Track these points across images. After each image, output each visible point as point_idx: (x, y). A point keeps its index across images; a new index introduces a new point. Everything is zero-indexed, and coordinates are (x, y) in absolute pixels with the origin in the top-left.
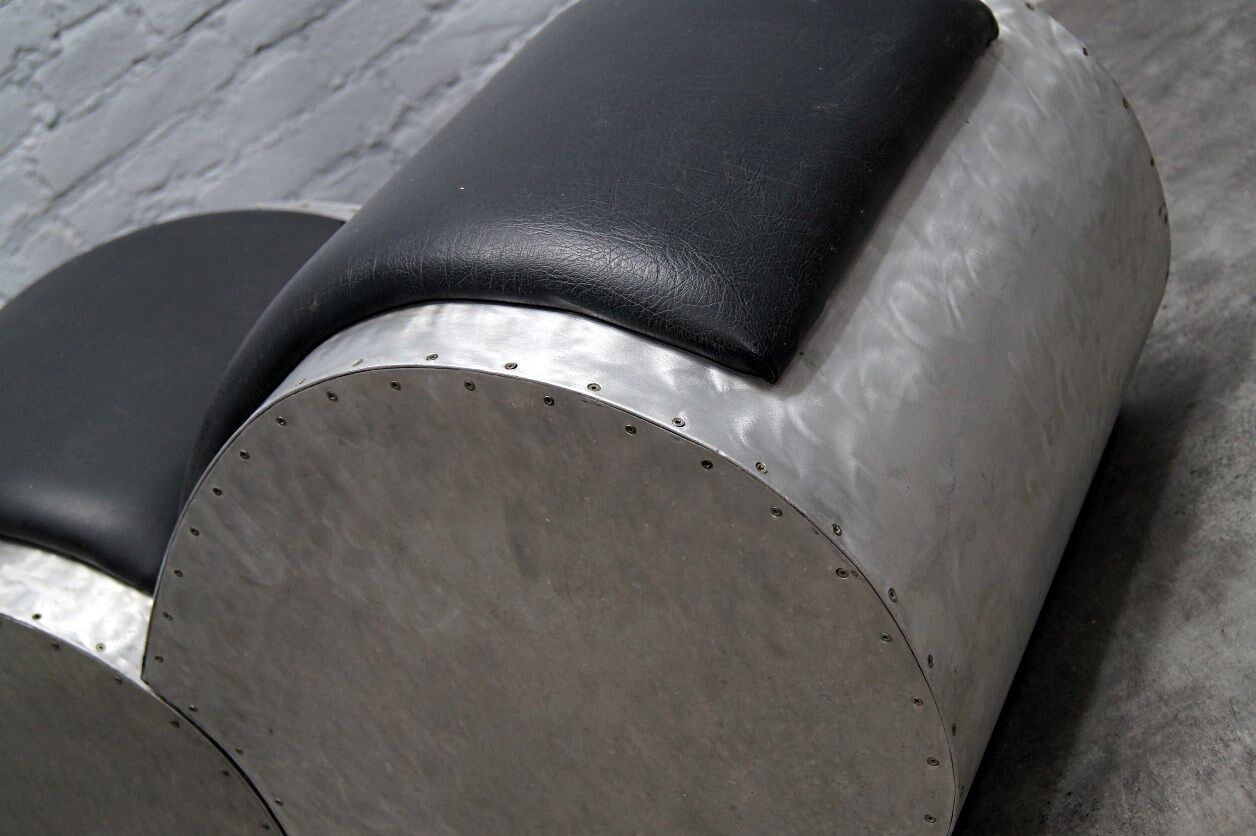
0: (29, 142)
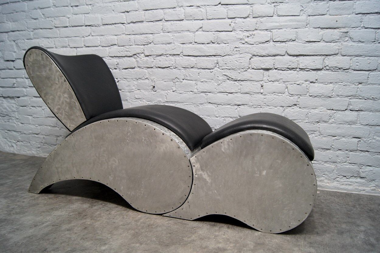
0: (169, 91)
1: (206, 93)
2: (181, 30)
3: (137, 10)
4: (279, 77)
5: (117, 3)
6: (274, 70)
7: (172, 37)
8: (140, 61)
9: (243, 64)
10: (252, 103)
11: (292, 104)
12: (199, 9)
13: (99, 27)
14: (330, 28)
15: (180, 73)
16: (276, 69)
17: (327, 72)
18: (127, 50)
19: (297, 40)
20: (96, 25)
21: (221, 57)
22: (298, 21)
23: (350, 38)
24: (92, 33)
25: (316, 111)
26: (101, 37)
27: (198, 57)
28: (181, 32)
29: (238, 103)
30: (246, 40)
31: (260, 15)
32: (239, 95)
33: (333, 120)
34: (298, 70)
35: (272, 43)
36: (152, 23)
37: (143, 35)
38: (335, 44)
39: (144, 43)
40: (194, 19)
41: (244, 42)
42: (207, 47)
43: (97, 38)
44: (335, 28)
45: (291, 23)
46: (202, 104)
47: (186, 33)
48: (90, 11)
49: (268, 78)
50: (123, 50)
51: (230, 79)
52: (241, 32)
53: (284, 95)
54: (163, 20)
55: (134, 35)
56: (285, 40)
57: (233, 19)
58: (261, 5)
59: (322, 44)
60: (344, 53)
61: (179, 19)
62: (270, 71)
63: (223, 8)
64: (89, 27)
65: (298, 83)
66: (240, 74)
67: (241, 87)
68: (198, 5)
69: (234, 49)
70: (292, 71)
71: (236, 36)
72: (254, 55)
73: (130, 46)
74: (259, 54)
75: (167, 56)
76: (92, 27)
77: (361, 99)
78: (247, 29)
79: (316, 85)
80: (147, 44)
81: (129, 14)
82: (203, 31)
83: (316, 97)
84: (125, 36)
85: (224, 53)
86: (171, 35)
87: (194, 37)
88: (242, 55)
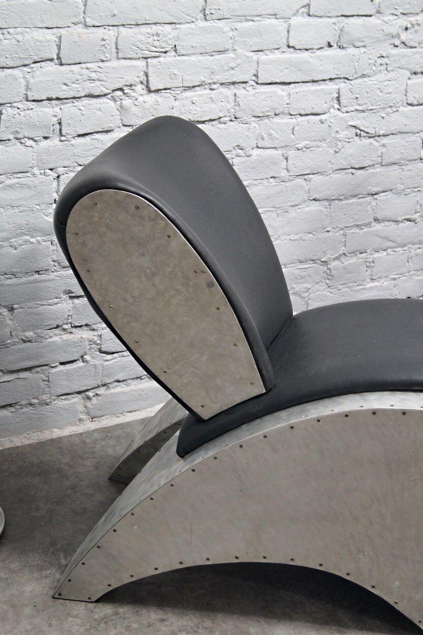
1: (306, 177)
2: (255, 13)
7: (230, 34)
8: (134, 109)
9: (393, 96)
10: (403, 184)
15: (248, 133)
18: (93, 75)
21: (346, 81)
27: (293, 85)
28: (257, 18)
29: (376, 190)
30: (404, 36)
32: (378, 169)
37: (144, 29)
39: (148, 54)
41: (397, 42)
42: (318, 58)
46: (297, 205)
50: (79, 77)
51: (363, 134)
52: (393, 18)
55: (115, 28)
66: (384, 121)
67: (384, 150)
69: (376, 62)
71: (384, 28)
73: (101, 64)
75: (214, 86)
78: (407, 8)
80: (158, 54)
82: (309, 15)
84: (86, 31)
85: (356, 73)
86: (228, 28)
87: (288, 32)
88: (391, 75)
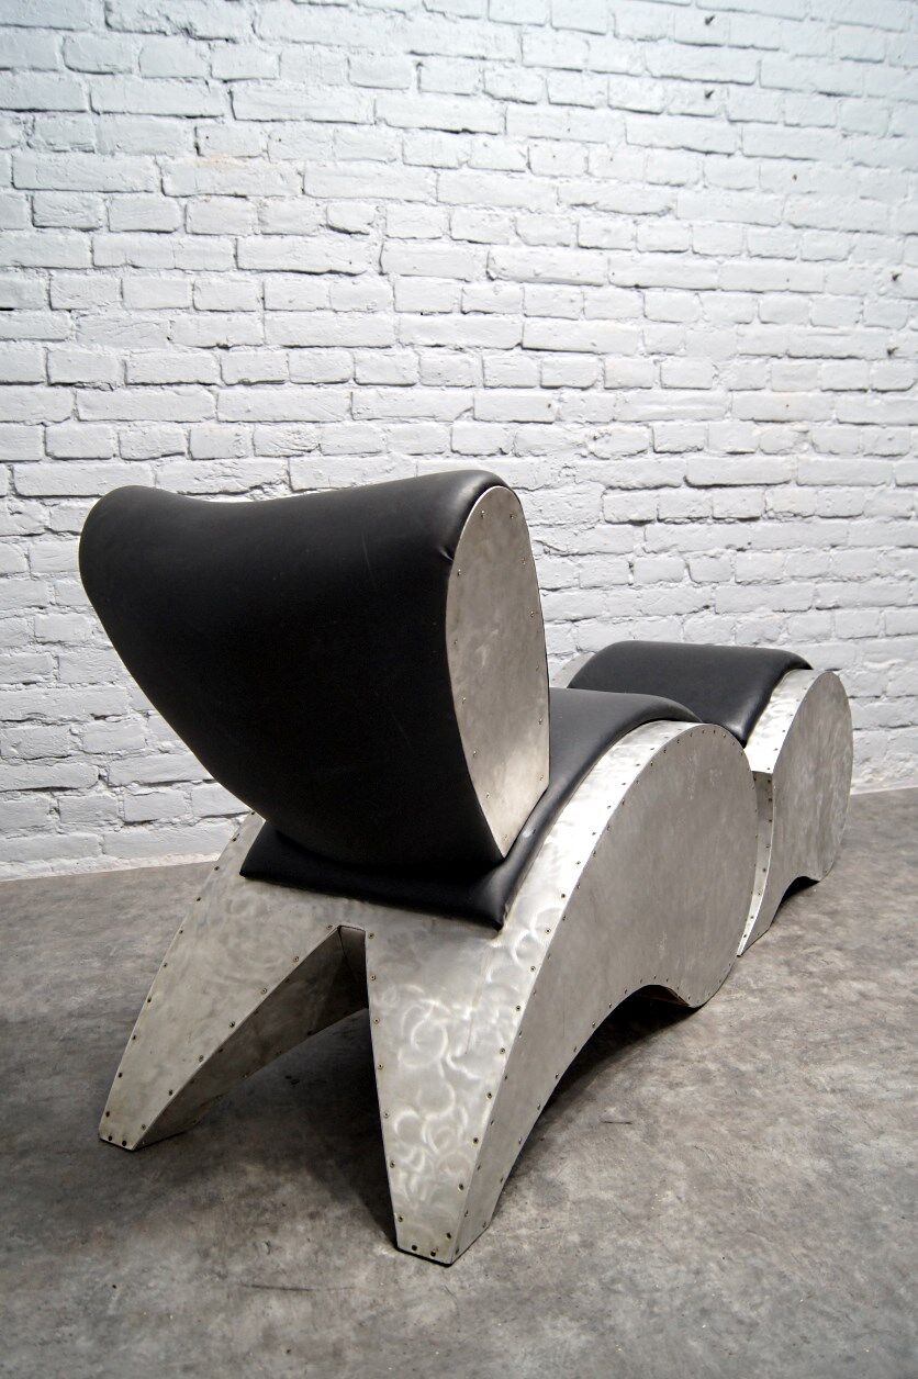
2: (410, 414)
3: (261, 345)
4: (669, 541)
5: (184, 316)
6: (658, 524)
7: (383, 435)
9: (585, 511)
10: (608, 611)
11: (700, 606)
12: (462, 356)
13: (110, 392)
14: (773, 421)
16: (660, 521)
17: (770, 524)
18: (228, 471)
19: (706, 449)
20: (99, 384)
22: (710, 403)
23: (813, 444)
24: (81, 410)
25: (752, 617)
26: (119, 428)
28: (411, 420)
29: (574, 615)
30: (592, 446)
31: (624, 383)
32: (576, 593)
33: (785, 635)
34: (709, 521)
35: (651, 456)
36: (314, 388)
37: (283, 426)
38: (784, 458)
39: (289, 452)
40: (448, 384)
41: (584, 452)
42: (489, 465)
43: (105, 431)
44: (783, 422)
45: (693, 407)
47: (425, 424)
48: (69, 332)
49: (644, 545)
50: (213, 472)
51: (552, 551)
52: (576, 426)
53: (681, 585)
54: (352, 381)
55: (252, 425)
56: (682, 449)
57: (555, 391)
58: (625, 359)
59: (759, 458)
60: (802, 480)
61: (405, 382)
62: (648, 526)
63: (529, 359)
64: (68, 390)
65: (711, 553)
66: (578, 539)
67: (581, 571)
68: (460, 344)
69: (560, 472)
70: (695, 526)
71: (566, 436)
72: (612, 488)
73: (237, 460)
74: (623, 485)
76: (79, 390)
77: (835, 581)
78: (593, 417)
79: (748, 555)
80: (298, 453)
81: (231, 353)
82: (475, 419)
83: (749, 583)
84: (218, 426)
85: (536, 483)
86: (379, 429)
87: (451, 435)
88: (581, 488)
